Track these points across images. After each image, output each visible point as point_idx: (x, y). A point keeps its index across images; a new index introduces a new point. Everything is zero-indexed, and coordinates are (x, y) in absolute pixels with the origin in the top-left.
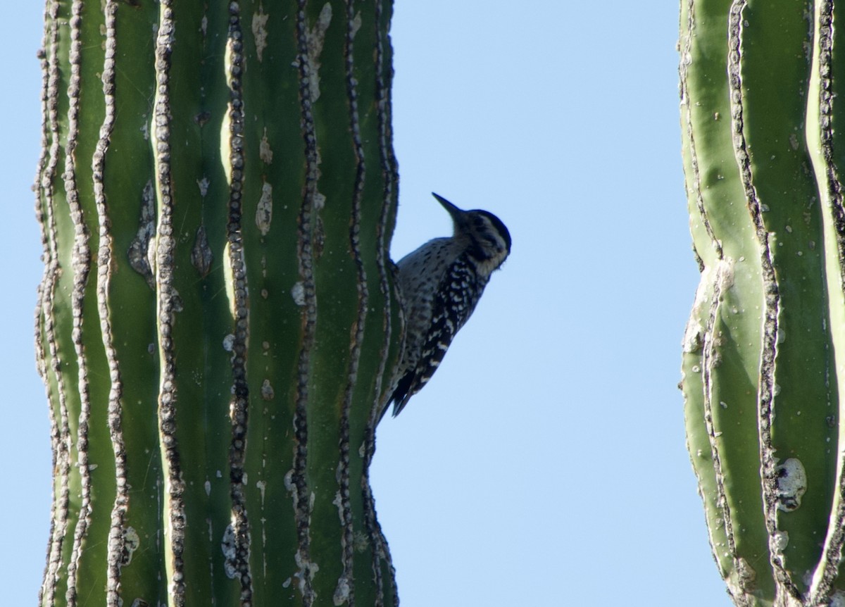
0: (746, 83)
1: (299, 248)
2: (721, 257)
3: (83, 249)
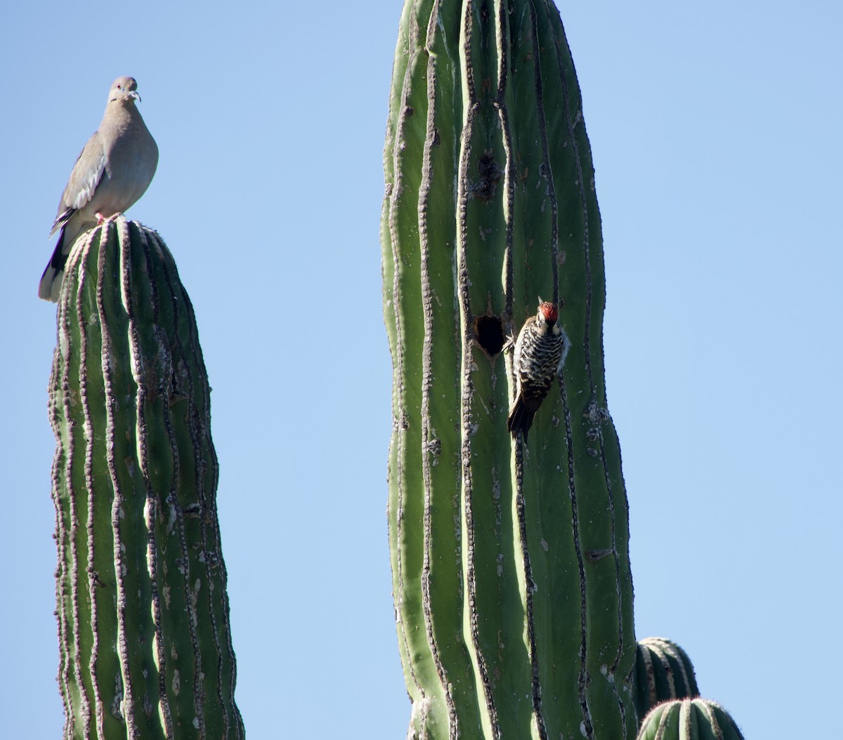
0: (432, 612)
1: (194, 700)
2: (424, 697)
3: (87, 709)
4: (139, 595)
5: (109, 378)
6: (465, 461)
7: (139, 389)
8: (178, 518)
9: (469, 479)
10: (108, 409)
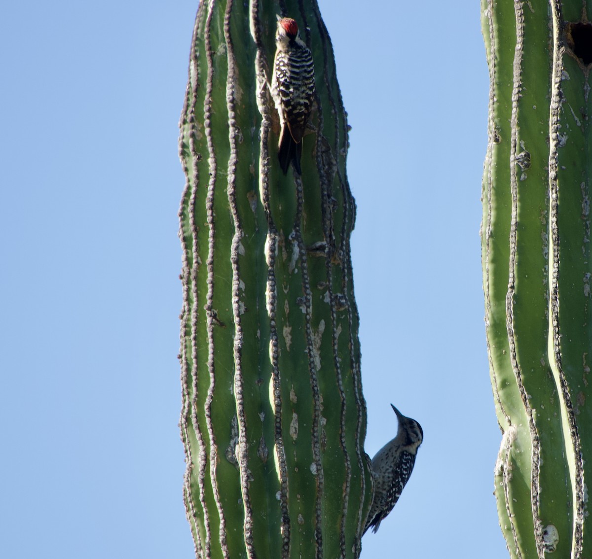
0: (516, 333)
1: (313, 445)
2: (510, 425)
3: (203, 453)
4: (258, 335)
5: (234, 109)
6: (552, 174)
7: (264, 121)
8: (301, 255)
9: (556, 192)
10: (231, 141)
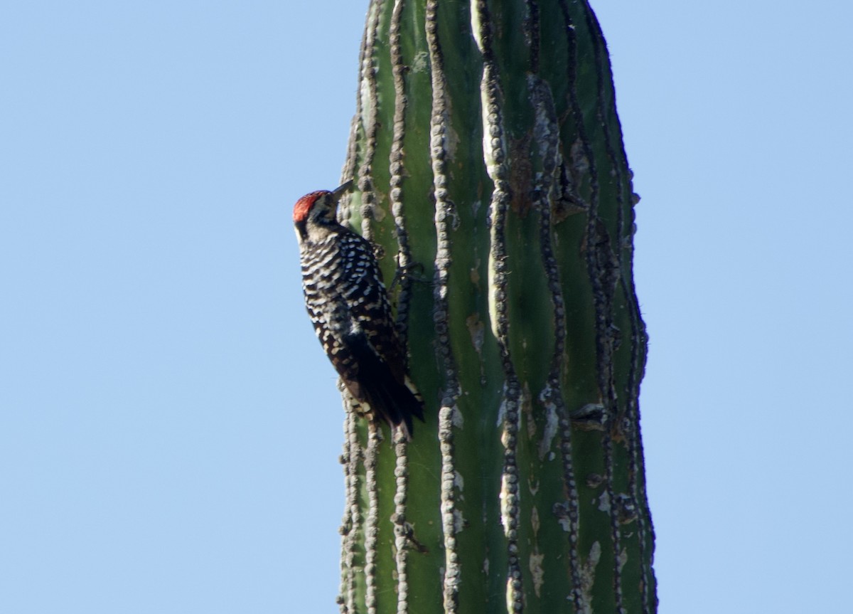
4: (487, 567)
5: (444, 169)
7: (497, 191)
8: (562, 428)
10: (439, 226)
